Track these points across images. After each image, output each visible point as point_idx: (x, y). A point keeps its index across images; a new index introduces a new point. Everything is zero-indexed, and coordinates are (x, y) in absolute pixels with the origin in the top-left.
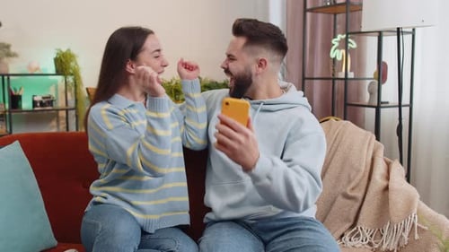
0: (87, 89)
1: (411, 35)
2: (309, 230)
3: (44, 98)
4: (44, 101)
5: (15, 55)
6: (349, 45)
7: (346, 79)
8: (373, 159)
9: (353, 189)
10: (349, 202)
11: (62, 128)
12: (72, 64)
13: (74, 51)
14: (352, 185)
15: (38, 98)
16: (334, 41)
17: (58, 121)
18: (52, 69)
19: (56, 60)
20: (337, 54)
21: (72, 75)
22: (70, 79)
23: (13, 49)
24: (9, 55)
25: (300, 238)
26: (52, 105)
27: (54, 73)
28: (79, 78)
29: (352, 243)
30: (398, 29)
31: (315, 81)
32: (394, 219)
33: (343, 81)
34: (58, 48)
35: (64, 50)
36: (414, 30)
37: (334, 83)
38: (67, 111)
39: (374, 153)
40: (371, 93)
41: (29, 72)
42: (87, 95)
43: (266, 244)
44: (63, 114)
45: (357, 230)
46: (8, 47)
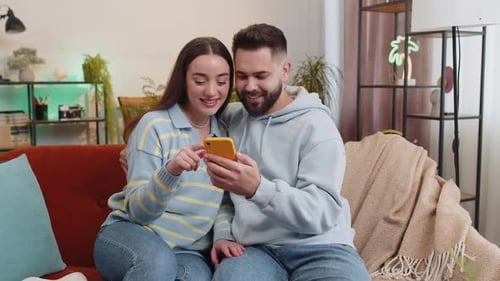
0: (119, 99)
1: (481, 37)
2: (337, 259)
3: (71, 108)
4: (71, 111)
5: (41, 61)
6: (410, 48)
7: (405, 86)
8: (422, 179)
9: (397, 212)
10: (391, 226)
11: (93, 141)
12: (102, 71)
13: (103, 57)
14: (396, 208)
15: (65, 108)
16: (393, 44)
17: (88, 134)
18: (80, 77)
19: (84, 67)
20: (396, 58)
21: (101, 83)
22: (100, 88)
23: (39, 55)
24: (34, 62)
25: (324, 268)
26: (80, 116)
27: (83, 80)
28: (110, 86)
29: (392, 275)
30: (454, 28)
31: (375, 90)
32: (440, 248)
33: (402, 90)
34: (88, 53)
35: (93, 56)
36: (484, 28)
37: (394, 91)
38: (97, 122)
39: (424, 171)
40: (434, 104)
41: (56, 80)
42: (118, 105)
43: (290, 272)
44: (93, 125)
45: (398, 260)
46: (34, 52)
